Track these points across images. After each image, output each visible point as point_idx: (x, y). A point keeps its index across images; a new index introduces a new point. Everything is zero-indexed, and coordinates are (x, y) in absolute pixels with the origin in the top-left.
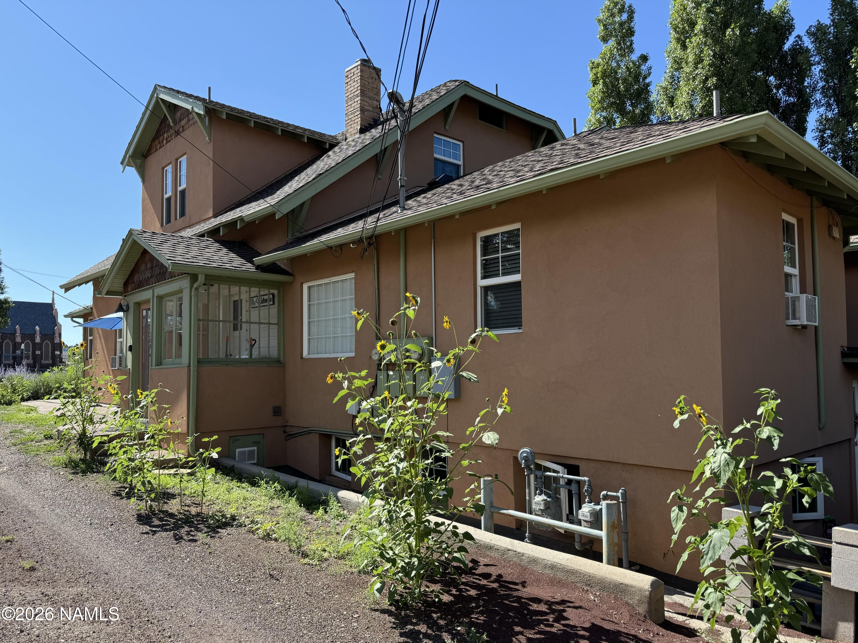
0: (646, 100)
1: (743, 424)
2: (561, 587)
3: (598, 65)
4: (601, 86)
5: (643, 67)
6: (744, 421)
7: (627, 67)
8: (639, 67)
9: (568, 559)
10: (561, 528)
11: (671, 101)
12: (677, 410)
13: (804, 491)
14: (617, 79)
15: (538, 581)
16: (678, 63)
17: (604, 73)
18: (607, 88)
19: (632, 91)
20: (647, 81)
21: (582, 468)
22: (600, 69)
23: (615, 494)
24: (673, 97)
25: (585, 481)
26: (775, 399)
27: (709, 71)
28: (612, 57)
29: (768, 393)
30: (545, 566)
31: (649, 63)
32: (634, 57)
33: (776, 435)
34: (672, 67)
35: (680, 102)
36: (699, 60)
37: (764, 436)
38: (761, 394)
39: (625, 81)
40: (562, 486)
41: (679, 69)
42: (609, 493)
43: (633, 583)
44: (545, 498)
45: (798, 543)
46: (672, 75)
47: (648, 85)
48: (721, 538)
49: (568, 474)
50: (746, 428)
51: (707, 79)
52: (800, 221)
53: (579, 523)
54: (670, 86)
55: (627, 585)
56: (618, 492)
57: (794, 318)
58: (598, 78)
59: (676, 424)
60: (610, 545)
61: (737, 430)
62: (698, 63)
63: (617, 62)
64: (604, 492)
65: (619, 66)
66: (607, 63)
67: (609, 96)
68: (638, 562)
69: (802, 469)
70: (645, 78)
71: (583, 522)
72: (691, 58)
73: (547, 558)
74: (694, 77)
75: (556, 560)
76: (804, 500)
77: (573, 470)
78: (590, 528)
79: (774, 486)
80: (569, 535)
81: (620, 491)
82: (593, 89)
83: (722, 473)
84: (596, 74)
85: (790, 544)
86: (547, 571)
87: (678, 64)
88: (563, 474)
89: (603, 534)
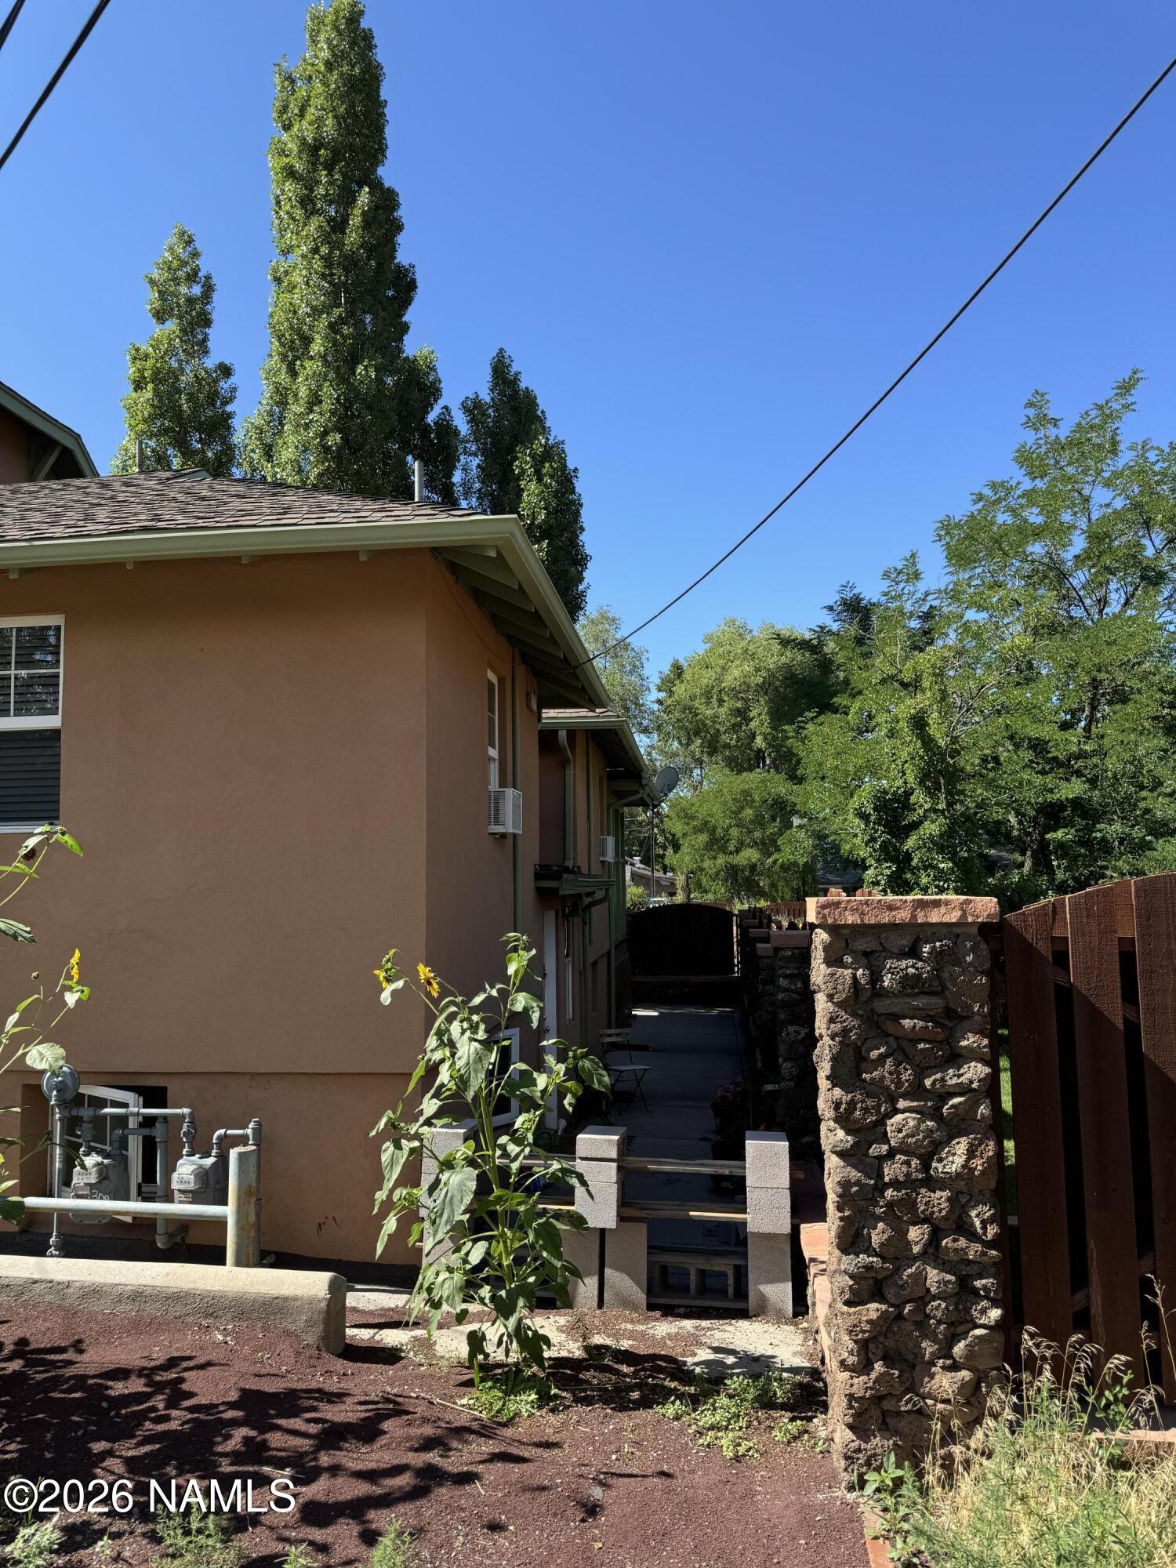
0: (225, 440)
1: (485, 990)
2: (157, 1331)
3: (146, 357)
4: (150, 395)
5: (222, 383)
6: (487, 986)
7: (196, 376)
8: (216, 381)
9: (168, 1274)
10: (126, 1213)
11: (268, 452)
12: (381, 974)
13: (567, 1087)
14: (179, 392)
15: (107, 1332)
16: (281, 394)
17: (157, 372)
18: (160, 401)
19: (203, 419)
20: (229, 408)
21: (174, 1089)
22: (149, 364)
23: (240, 1132)
24: (270, 447)
25: (183, 1116)
26: (527, 949)
27: (330, 420)
28: (171, 351)
29: (518, 940)
30: (120, 1299)
31: (233, 380)
32: (210, 362)
33: (535, 1005)
34: (271, 398)
35: (284, 459)
36: (315, 400)
37: (519, 1007)
38: (508, 942)
39: (192, 397)
40: (133, 1132)
41: (283, 404)
42: (230, 1132)
43: (298, 1292)
44: (99, 1159)
45: (563, 1170)
46: (271, 410)
47: (230, 416)
48: (462, 1184)
49: (145, 1107)
50: (490, 998)
51: (325, 433)
52: (501, 680)
53: (168, 1198)
54: (266, 428)
55: (286, 1299)
56: (246, 1127)
57: (497, 822)
58: (145, 378)
59: (386, 998)
60: (243, 1229)
61: (477, 1000)
62: (314, 404)
63: (180, 361)
64: (221, 1132)
65: (182, 370)
66: (162, 357)
67: (162, 415)
68: (272, 1249)
69: (571, 1054)
70: (226, 402)
71: (177, 1195)
72: (303, 392)
73: (123, 1281)
74: (307, 424)
75: (143, 1281)
76: (566, 1102)
77: (154, 1096)
78: (190, 1203)
79: (536, 1085)
80: (145, 1223)
81: (252, 1125)
82: (134, 395)
83: (472, 1075)
84: (141, 371)
85: (553, 1173)
86: (121, 1307)
87: (282, 397)
88: (135, 1107)
89: (228, 1211)
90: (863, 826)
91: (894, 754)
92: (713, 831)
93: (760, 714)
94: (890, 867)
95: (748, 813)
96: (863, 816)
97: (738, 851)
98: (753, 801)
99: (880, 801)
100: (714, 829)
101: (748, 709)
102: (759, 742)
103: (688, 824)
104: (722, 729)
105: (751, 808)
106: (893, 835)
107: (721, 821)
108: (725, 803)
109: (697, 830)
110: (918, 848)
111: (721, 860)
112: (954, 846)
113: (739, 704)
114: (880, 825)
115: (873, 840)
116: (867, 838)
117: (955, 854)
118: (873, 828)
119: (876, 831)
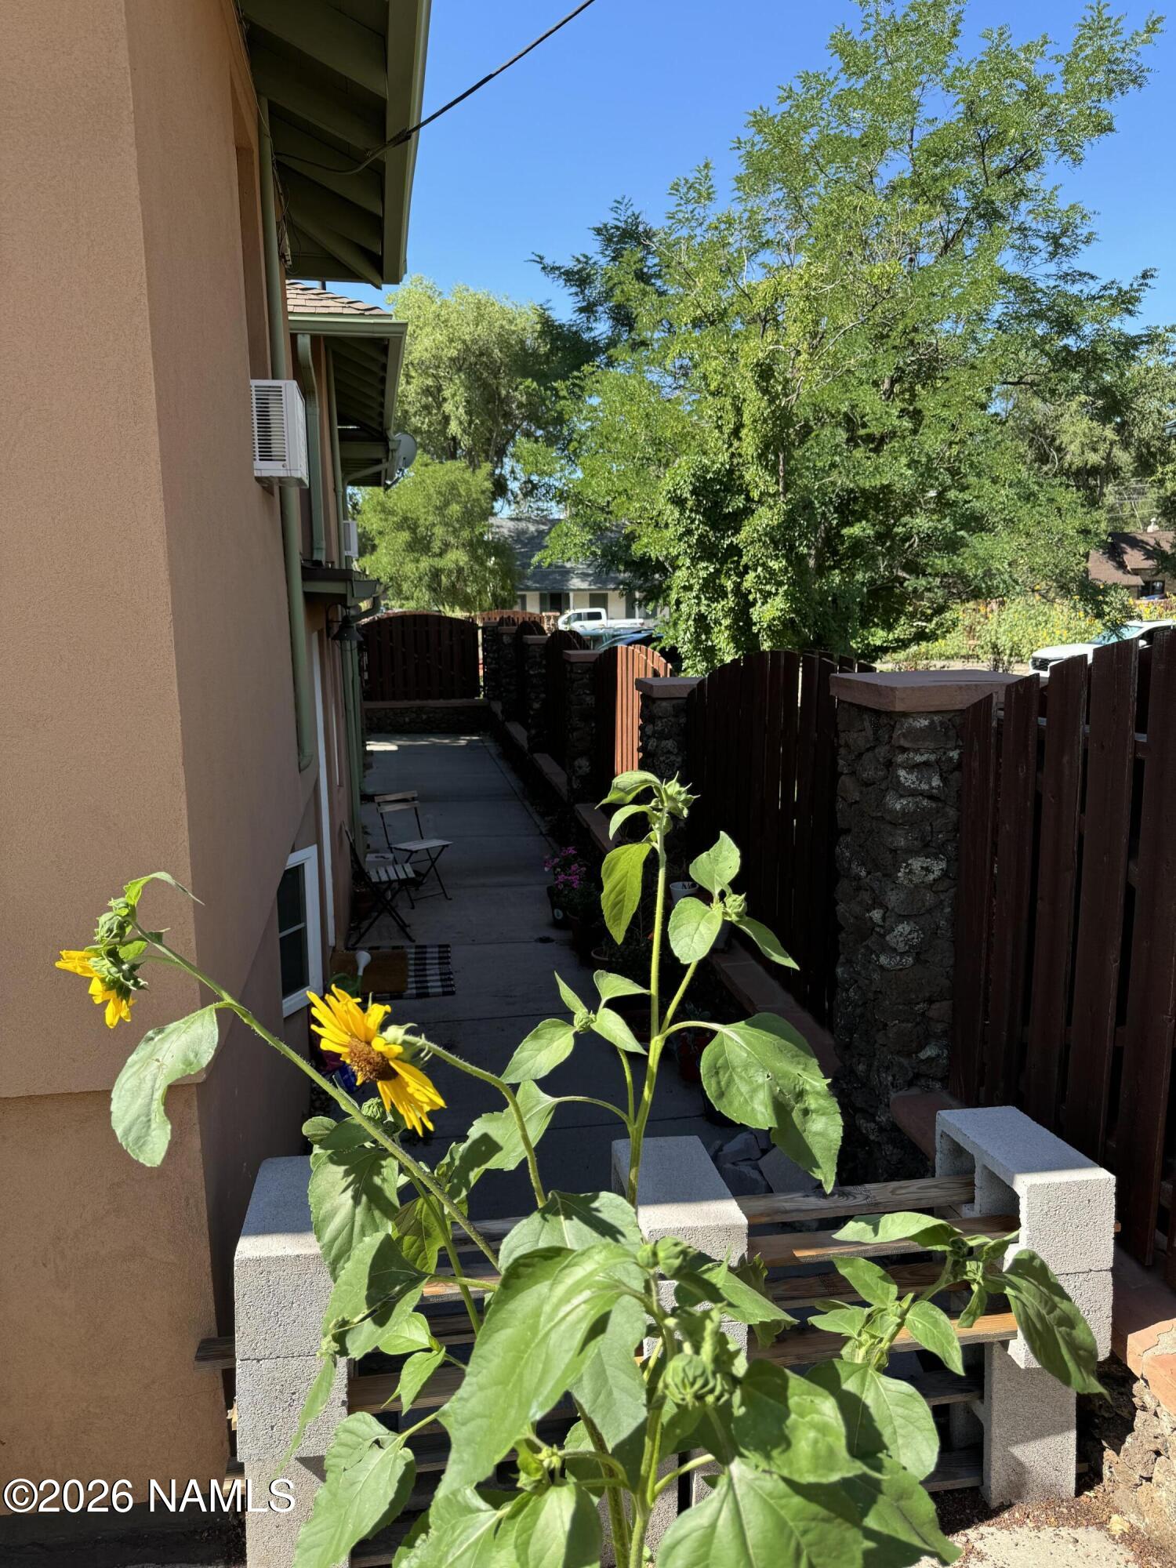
57: (266, 455)
90: (677, 514)
91: (721, 417)
92: (413, 529)
93: (454, 395)
94: (706, 568)
95: (455, 509)
96: (678, 501)
97: (441, 555)
98: (460, 495)
99: (698, 480)
100: (416, 526)
101: (439, 389)
102: (454, 428)
103: (386, 520)
104: (412, 411)
105: (458, 503)
106: (714, 528)
107: (426, 518)
108: (429, 497)
109: (399, 527)
110: (752, 542)
111: (425, 563)
112: (792, 541)
113: (430, 382)
114: (697, 512)
115: (689, 532)
116: (681, 530)
117: (792, 548)
118: (689, 517)
119: (693, 522)
